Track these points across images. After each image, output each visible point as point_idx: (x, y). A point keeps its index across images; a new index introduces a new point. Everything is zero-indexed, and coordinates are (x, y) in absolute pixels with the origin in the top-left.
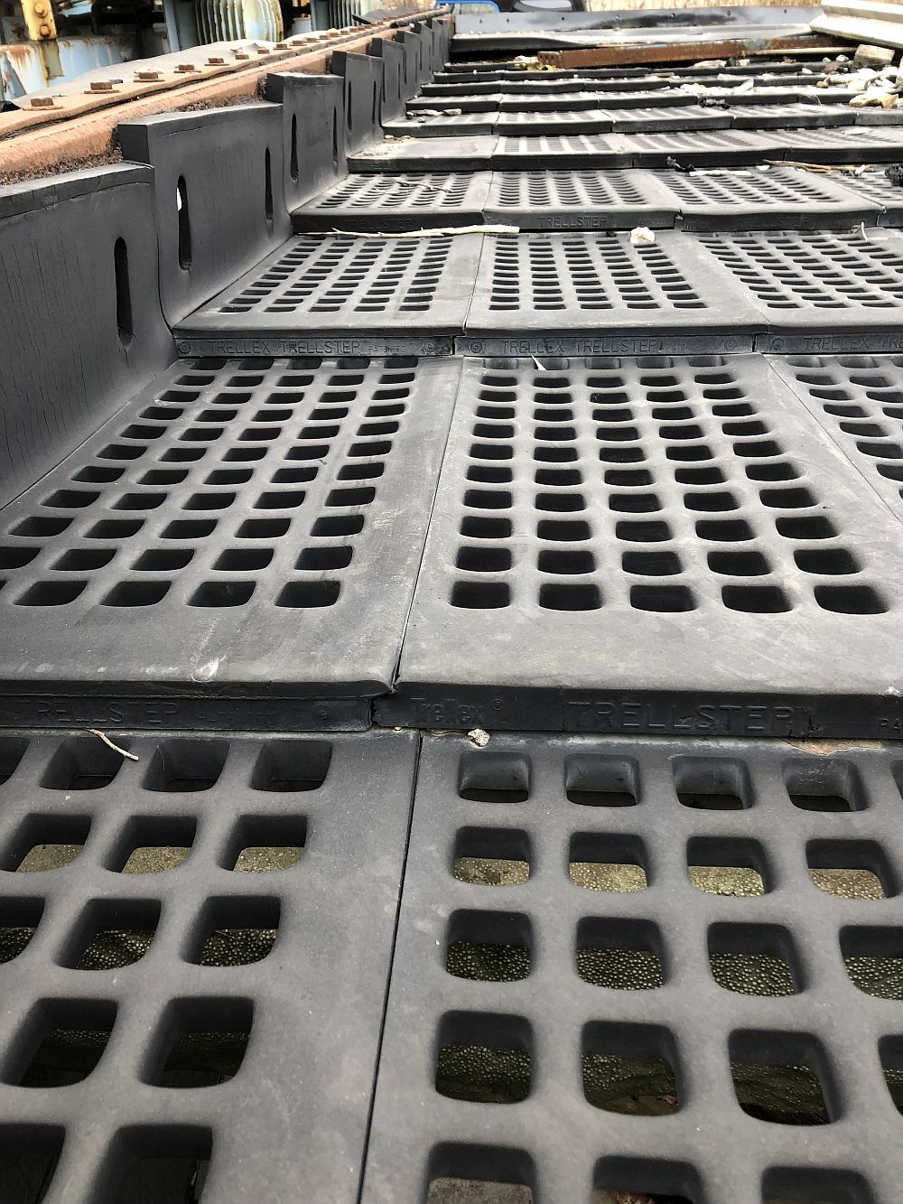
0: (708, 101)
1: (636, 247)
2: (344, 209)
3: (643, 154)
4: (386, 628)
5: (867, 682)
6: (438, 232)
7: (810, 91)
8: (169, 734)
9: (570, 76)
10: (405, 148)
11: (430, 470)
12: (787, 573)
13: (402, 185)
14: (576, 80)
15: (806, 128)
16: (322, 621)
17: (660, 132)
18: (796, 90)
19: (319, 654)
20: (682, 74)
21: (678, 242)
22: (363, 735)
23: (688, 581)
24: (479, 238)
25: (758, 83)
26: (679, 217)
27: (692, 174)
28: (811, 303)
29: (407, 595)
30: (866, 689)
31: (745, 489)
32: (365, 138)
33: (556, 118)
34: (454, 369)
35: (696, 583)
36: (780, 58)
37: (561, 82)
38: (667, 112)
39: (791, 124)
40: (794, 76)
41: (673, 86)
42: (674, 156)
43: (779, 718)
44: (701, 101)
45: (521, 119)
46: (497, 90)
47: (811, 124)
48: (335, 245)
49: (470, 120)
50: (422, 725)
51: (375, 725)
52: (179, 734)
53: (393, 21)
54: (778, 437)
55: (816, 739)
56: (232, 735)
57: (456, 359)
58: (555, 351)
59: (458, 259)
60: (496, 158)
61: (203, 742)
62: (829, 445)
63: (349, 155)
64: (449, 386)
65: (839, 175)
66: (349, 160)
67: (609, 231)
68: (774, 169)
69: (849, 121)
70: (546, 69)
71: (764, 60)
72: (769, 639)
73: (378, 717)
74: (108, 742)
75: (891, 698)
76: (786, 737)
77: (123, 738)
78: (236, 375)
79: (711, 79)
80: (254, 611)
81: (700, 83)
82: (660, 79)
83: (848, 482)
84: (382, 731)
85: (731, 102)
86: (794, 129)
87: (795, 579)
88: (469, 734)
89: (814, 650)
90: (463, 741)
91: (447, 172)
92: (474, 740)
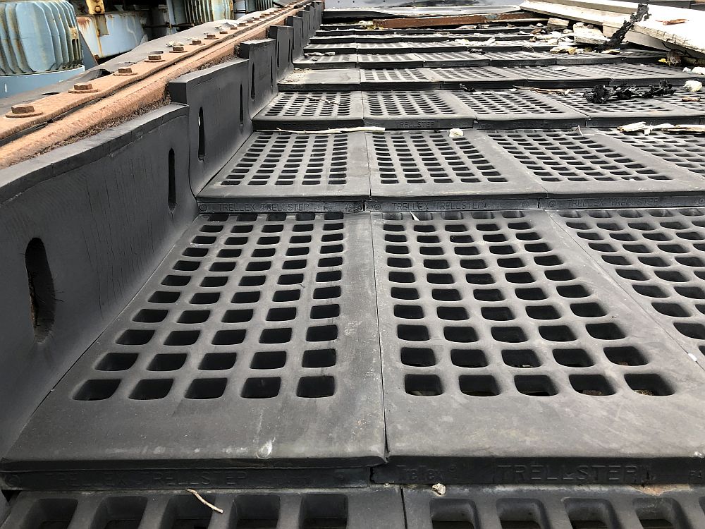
0: (474, 50)
1: (454, 140)
2: (281, 116)
3: (446, 82)
4: (372, 414)
5: (680, 448)
6: (339, 130)
7: (526, 44)
8: (239, 491)
9: (392, 33)
10: (307, 76)
11: (370, 292)
12: (605, 365)
13: (311, 100)
14: (395, 36)
15: (530, 66)
16: (330, 408)
17: (450, 67)
18: (519, 43)
19: (335, 436)
20: (454, 33)
21: (478, 137)
22: (365, 489)
23: (548, 372)
24: (363, 134)
25: (498, 39)
26: (475, 122)
27: (474, 93)
28: (565, 178)
29: (379, 387)
30: (681, 453)
31: (561, 304)
32: (285, 71)
33: (390, 59)
34: (367, 220)
35: (553, 373)
36: (505, 24)
37: (387, 36)
38: (451, 55)
39: (522, 64)
40: (515, 35)
41: (451, 40)
42: (463, 83)
43: (628, 473)
44: (470, 49)
45: (370, 59)
46: (353, 40)
47: (533, 64)
48: (278, 138)
49: (341, 59)
50: (403, 482)
51: (373, 482)
52: (246, 491)
53: (295, 5)
54: (570, 266)
55: (650, 484)
56: (280, 491)
57: (365, 214)
58: (424, 208)
59: (355, 149)
60: (362, 83)
61: (261, 496)
62: (602, 272)
63: (278, 82)
64: (367, 233)
65: (555, 95)
66: (278, 84)
67: (436, 130)
68: (519, 91)
69: (553, 62)
70: (378, 29)
71: (497, 25)
72: (610, 416)
73: (375, 477)
74: (200, 498)
75: (697, 459)
76: (633, 484)
77: (209, 495)
78: (236, 225)
79: (469, 36)
80: (286, 402)
81: (466, 38)
82: (441, 36)
83: (622, 299)
84: (377, 486)
85: (485, 50)
86: (523, 66)
87: (611, 370)
88: (433, 487)
89: (641, 424)
90: (429, 491)
91: (335, 92)
92: (436, 491)
